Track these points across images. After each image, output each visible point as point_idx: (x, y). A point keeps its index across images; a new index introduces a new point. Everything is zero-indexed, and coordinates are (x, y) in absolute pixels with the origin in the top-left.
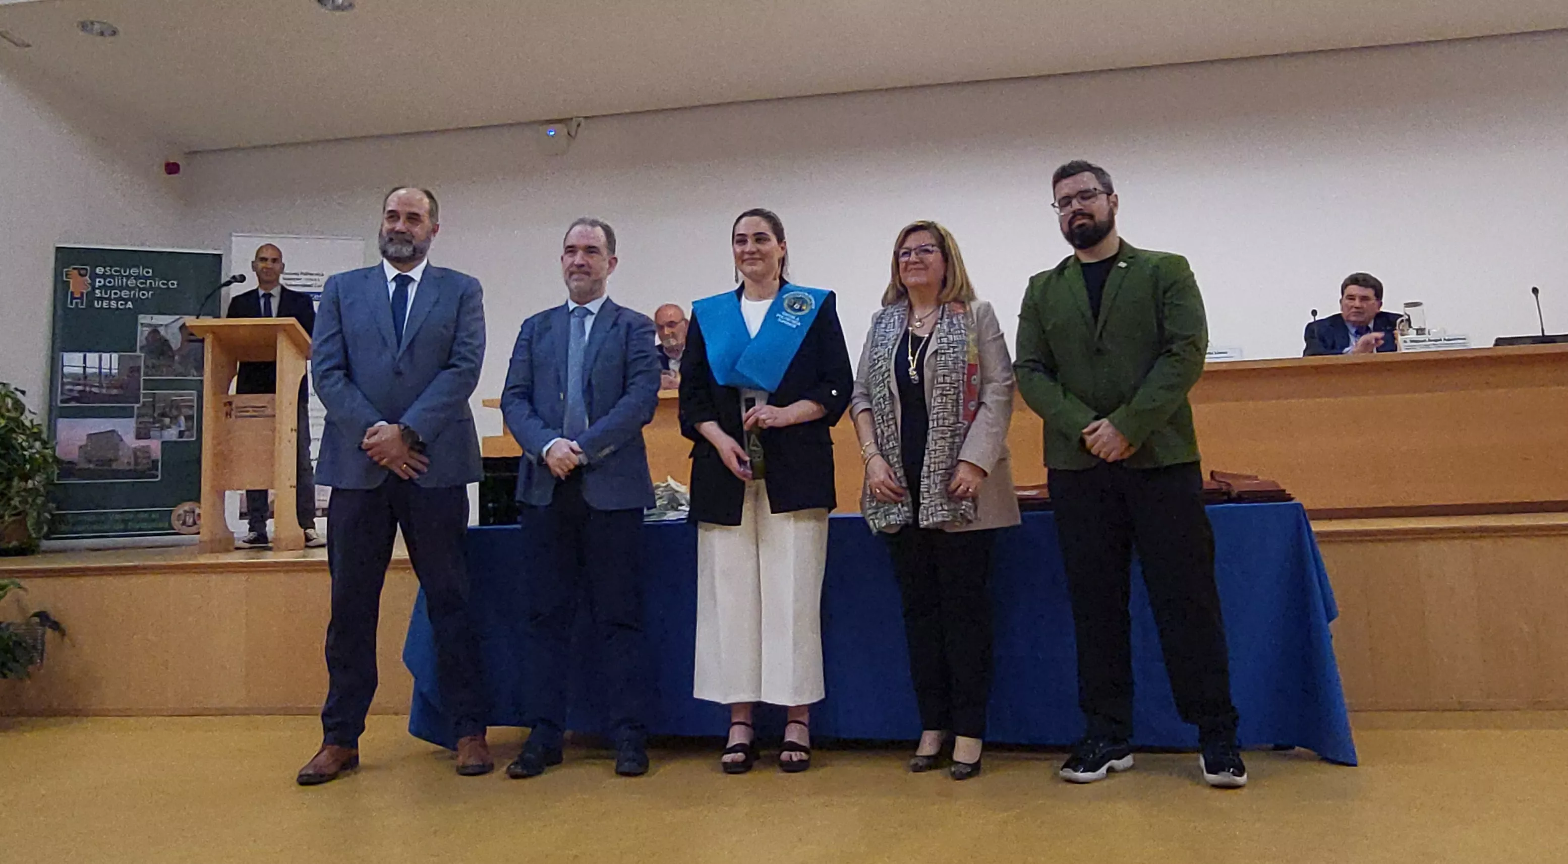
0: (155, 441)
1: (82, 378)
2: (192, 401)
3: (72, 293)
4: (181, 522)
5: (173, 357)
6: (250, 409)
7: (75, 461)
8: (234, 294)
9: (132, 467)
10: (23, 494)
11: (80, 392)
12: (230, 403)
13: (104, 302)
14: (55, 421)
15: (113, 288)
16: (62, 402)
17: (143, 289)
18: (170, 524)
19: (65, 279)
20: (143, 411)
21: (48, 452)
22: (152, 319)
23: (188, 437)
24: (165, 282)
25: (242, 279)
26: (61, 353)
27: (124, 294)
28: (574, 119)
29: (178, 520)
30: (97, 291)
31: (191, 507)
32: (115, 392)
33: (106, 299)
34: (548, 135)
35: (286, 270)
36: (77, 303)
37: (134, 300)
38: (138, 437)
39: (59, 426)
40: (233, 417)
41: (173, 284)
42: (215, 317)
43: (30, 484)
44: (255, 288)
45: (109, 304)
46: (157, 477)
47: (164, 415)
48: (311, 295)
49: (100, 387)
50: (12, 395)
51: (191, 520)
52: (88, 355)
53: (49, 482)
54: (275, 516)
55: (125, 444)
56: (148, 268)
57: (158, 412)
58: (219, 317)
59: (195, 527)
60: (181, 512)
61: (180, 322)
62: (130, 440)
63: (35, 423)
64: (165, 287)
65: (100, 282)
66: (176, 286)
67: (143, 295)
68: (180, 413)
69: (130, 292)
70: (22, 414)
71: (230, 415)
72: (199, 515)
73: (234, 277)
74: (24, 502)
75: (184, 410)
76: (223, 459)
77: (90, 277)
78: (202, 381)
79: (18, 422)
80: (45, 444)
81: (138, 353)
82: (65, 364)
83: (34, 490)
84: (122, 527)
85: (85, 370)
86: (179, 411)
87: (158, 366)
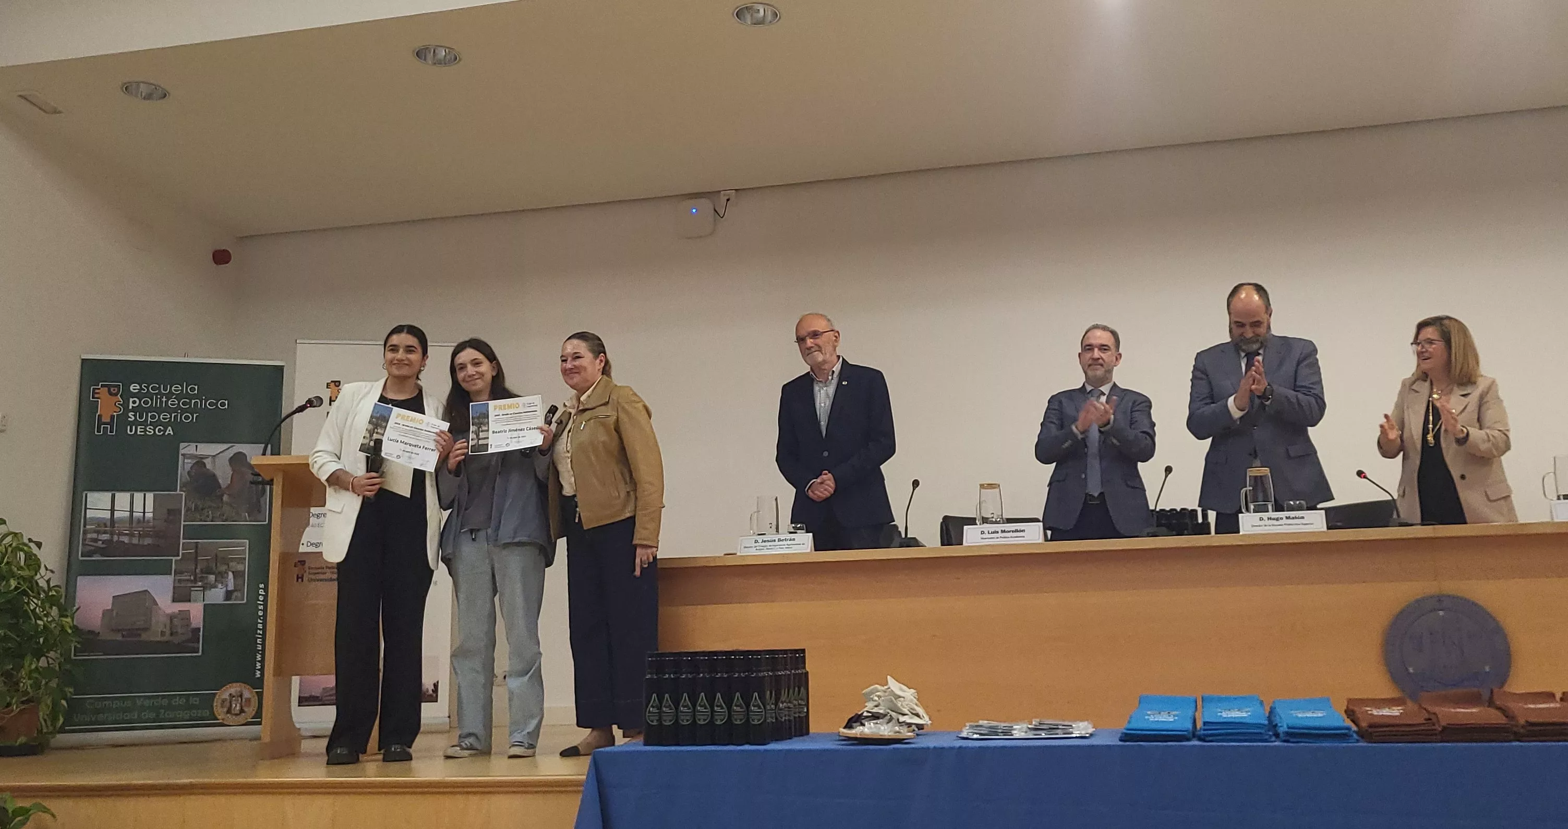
0: (195, 605)
1: (108, 524)
2: (241, 552)
3: (100, 417)
4: (225, 710)
5: (220, 498)
7: (97, 631)
9: (167, 638)
10: (35, 675)
11: (104, 542)
14: (75, 581)
15: (150, 410)
16: (82, 556)
17: (186, 411)
18: (212, 711)
19: (91, 398)
21: (67, 620)
22: (197, 446)
23: (238, 599)
24: (214, 401)
26: (85, 493)
28: (723, 193)
29: (222, 707)
31: (239, 689)
32: (147, 541)
33: (141, 424)
36: (105, 430)
37: (175, 425)
38: (174, 601)
39: (79, 586)
41: (223, 404)
43: (43, 662)
46: (198, 652)
47: (208, 571)
49: (131, 535)
50: (25, 548)
51: (238, 708)
52: (118, 495)
55: (160, 609)
56: (195, 385)
57: (200, 568)
59: (243, 715)
60: (226, 696)
61: (231, 452)
62: (166, 604)
63: (52, 585)
65: (134, 402)
66: (225, 406)
67: (186, 418)
68: (228, 569)
69: (170, 414)
70: (37, 571)
72: (249, 702)
74: (37, 686)
75: (232, 564)
77: (122, 397)
79: (30, 582)
80: (62, 610)
81: (178, 492)
82: (88, 507)
83: (49, 668)
84: (152, 715)
85: (113, 514)
86: (226, 567)
87: (202, 510)
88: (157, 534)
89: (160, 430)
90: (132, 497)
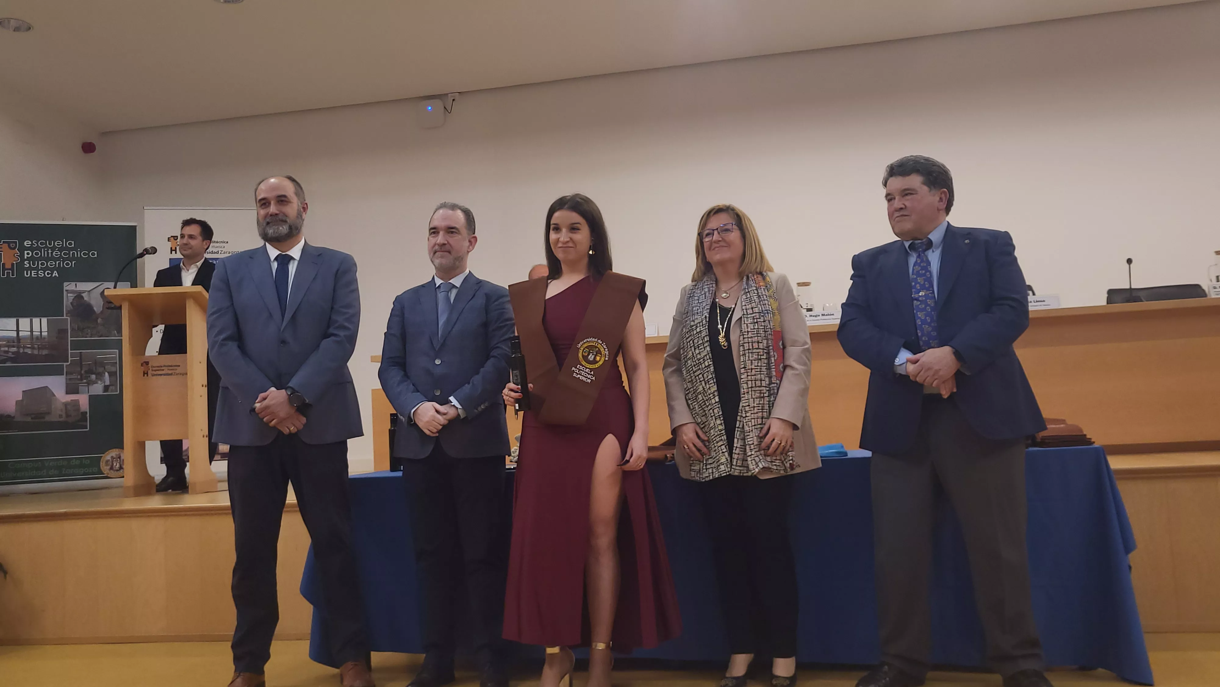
0: (83, 395)
1: (16, 341)
2: (113, 359)
3: (3, 264)
4: (109, 467)
5: (96, 321)
7: (12, 415)
9: (63, 419)
11: (13, 353)
13: (33, 271)
15: (40, 259)
17: (66, 259)
18: (99, 467)
20: (72, 369)
22: (76, 286)
23: (111, 391)
25: (154, 251)
27: (51, 263)
28: (450, 95)
29: (106, 465)
30: (26, 263)
31: (117, 453)
32: (45, 352)
34: (427, 109)
36: (8, 274)
37: (59, 269)
38: (67, 393)
41: (93, 254)
45: (37, 274)
46: (86, 428)
47: (90, 372)
49: (32, 348)
51: (118, 465)
52: (21, 320)
55: (57, 399)
56: (71, 240)
57: (84, 370)
59: (122, 470)
60: (109, 458)
61: (100, 289)
62: (61, 396)
64: (87, 257)
65: (28, 254)
66: (96, 256)
67: (68, 264)
68: (105, 371)
69: (55, 262)
72: (124, 460)
73: (148, 249)
75: (108, 367)
76: (143, 411)
77: (19, 250)
81: (65, 317)
84: (57, 472)
85: (18, 334)
86: (103, 368)
87: (83, 329)
88: (51, 347)
89: (48, 274)
90: (31, 321)
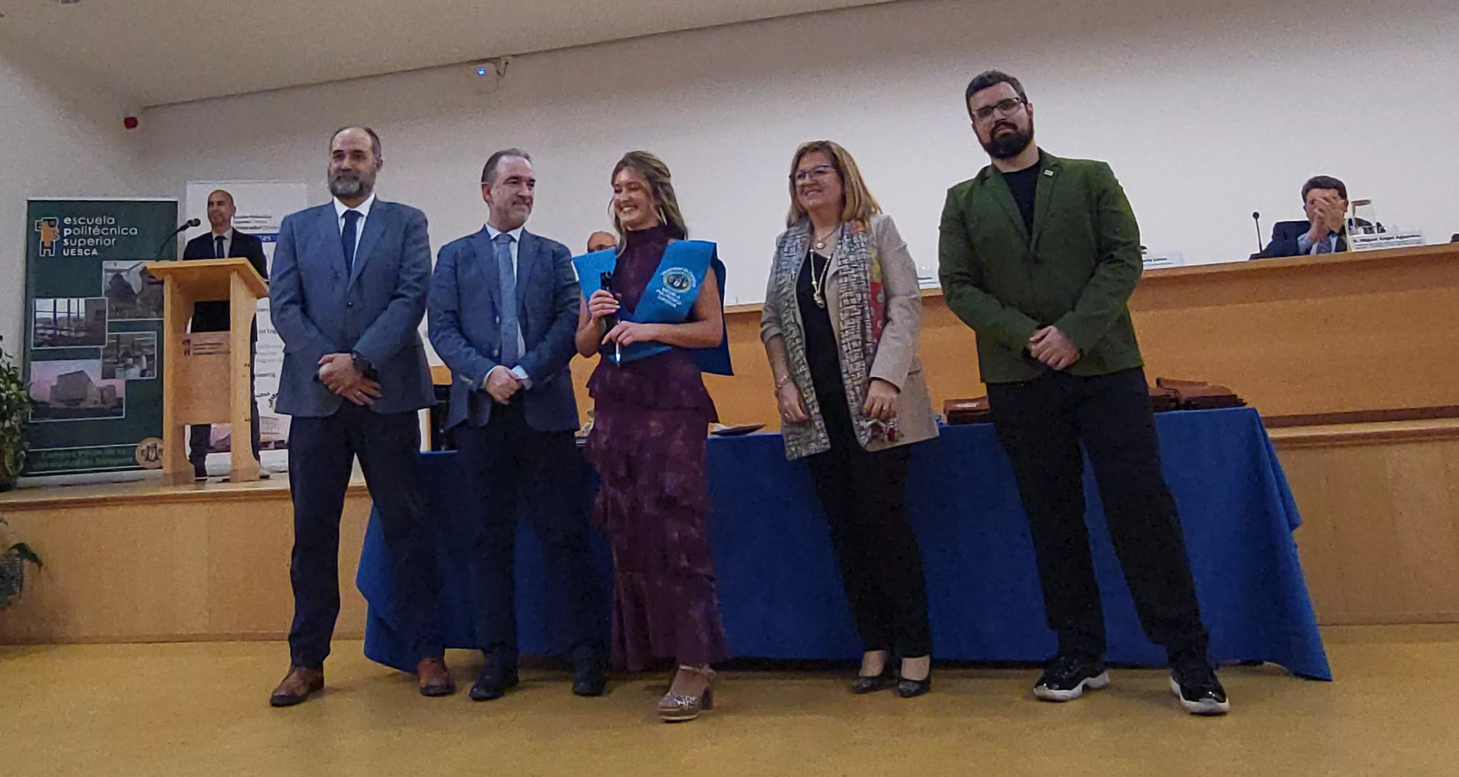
0: (119, 380)
1: (52, 323)
2: (153, 340)
3: (43, 243)
4: (144, 458)
5: (134, 301)
6: (206, 346)
7: (48, 401)
8: (188, 239)
9: (99, 405)
11: (50, 336)
12: (189, 341)
13: (72, 250)
14: (30, 365)
16: (35, 346)
17: (107, 237)
18: (134, 457)
19: (36, 230)
20: (109, 353)
21: (24, 392)
22: (115, 264)
23: (150, 375)
24: (127, 229)
25: (197, 223)
26: (34, 300)
27: (91, 241)
28: (502, 58)
29: (142, 456)
30: (65, 240)
31: (154, 442)
32: (82, 334)
33: (73, 247)
34: (479, 74)
35: (236, 214)
36: (47, 252)
37: (98, 248)
38: (103, 378)
39: (32, 367)
40: (191, 353)
41: (133, 231)
42: (171, 260)
43: (7, 424)
44: (210, 231)
45: (76, 252)
46: (122, 414)
47: (127, 355)
48: (260, 237)
49: (69, 330)
51: (154, 456)
52: (59, 301)
53: (25, 422)
54: (232, 448)
55: (92, 383)
56: (112, 217)
57: (121, 353)
58: (176, 260)
59: (158, 461)
60: (144, 447)
61: (140, 268)
62: (97, 381)
63: (11, 366)
64: (127, 234)
65: (68, 232)
66: (136, 233)
67: (107, 242)
68: (143, 354)
69: (95, 240)
71: (189, 354)
72: (161, 450)
73: (190, 222)
75: (146, 350)
76: (184, 393)
77: (58, 227)
78: (162, 322)
80: (20, 385)
81: (103, 297)
82: (37, 309)
83: (11, 429)
84: (91, 462)
85: (55, 315)
86: (140, 351)
87: (121, 310)
88: (89, 330)
89: (87, 252)
90: (69, 302)
